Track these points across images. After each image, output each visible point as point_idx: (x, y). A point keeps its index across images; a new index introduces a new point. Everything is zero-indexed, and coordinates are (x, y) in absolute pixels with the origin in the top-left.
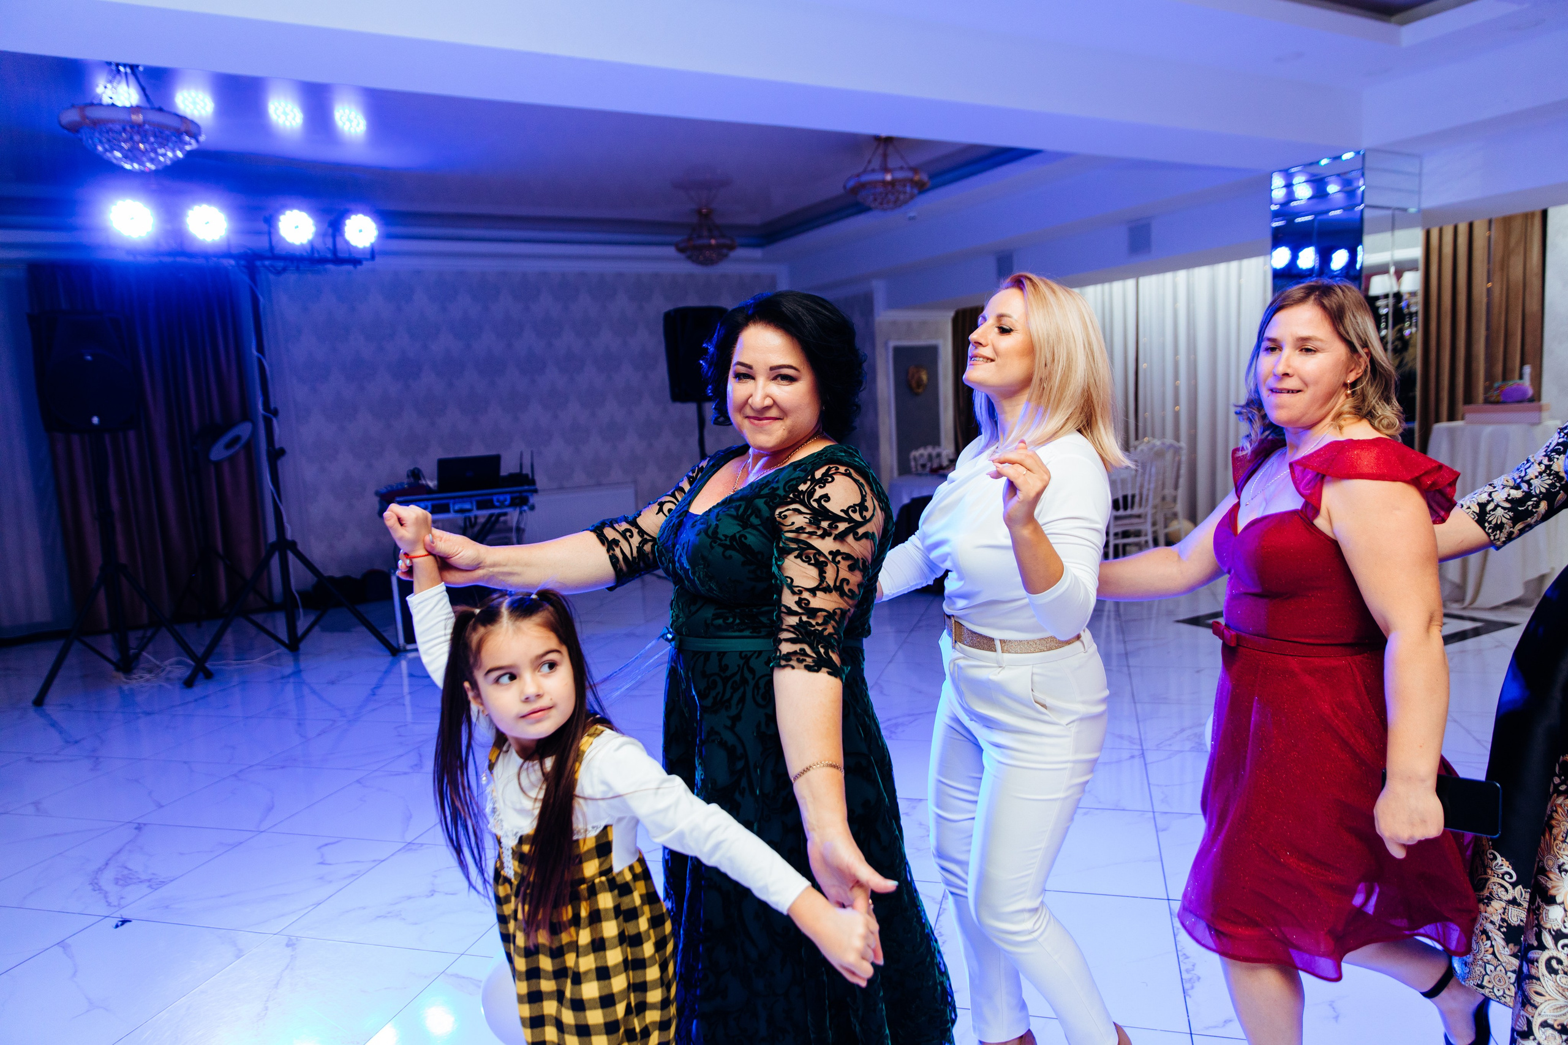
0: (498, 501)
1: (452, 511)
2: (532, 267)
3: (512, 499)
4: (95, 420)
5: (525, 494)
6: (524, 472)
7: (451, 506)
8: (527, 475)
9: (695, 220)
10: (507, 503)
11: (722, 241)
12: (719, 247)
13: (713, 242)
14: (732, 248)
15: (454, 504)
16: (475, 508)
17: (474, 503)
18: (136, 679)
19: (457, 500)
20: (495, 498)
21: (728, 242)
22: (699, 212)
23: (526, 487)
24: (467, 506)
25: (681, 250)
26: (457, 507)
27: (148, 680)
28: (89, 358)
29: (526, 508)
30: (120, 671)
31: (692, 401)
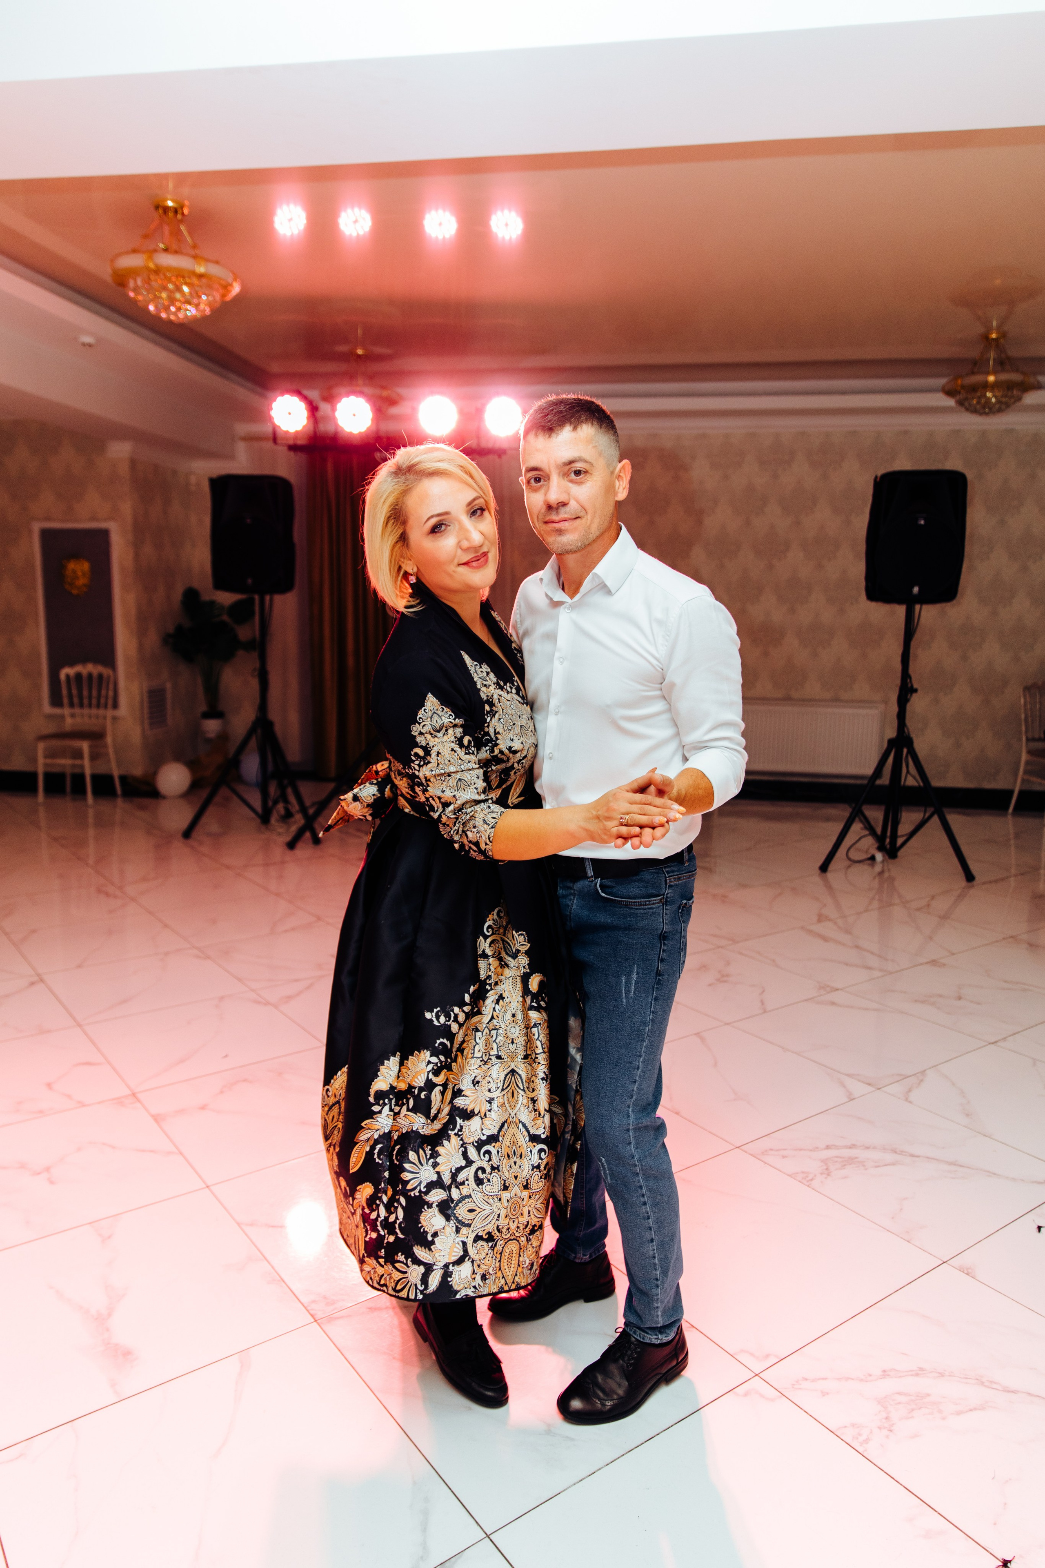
4: (251, 581)
9: (974, 353)
11: (1004, 377)
12: (1009, 386)
13: (991, 379)
14: (1026, 387)
21: (1016, 377)
22: (986, 338)
25: (949, 393)
28: (249, 521)
30: (258, 820)
31: (899, 602)
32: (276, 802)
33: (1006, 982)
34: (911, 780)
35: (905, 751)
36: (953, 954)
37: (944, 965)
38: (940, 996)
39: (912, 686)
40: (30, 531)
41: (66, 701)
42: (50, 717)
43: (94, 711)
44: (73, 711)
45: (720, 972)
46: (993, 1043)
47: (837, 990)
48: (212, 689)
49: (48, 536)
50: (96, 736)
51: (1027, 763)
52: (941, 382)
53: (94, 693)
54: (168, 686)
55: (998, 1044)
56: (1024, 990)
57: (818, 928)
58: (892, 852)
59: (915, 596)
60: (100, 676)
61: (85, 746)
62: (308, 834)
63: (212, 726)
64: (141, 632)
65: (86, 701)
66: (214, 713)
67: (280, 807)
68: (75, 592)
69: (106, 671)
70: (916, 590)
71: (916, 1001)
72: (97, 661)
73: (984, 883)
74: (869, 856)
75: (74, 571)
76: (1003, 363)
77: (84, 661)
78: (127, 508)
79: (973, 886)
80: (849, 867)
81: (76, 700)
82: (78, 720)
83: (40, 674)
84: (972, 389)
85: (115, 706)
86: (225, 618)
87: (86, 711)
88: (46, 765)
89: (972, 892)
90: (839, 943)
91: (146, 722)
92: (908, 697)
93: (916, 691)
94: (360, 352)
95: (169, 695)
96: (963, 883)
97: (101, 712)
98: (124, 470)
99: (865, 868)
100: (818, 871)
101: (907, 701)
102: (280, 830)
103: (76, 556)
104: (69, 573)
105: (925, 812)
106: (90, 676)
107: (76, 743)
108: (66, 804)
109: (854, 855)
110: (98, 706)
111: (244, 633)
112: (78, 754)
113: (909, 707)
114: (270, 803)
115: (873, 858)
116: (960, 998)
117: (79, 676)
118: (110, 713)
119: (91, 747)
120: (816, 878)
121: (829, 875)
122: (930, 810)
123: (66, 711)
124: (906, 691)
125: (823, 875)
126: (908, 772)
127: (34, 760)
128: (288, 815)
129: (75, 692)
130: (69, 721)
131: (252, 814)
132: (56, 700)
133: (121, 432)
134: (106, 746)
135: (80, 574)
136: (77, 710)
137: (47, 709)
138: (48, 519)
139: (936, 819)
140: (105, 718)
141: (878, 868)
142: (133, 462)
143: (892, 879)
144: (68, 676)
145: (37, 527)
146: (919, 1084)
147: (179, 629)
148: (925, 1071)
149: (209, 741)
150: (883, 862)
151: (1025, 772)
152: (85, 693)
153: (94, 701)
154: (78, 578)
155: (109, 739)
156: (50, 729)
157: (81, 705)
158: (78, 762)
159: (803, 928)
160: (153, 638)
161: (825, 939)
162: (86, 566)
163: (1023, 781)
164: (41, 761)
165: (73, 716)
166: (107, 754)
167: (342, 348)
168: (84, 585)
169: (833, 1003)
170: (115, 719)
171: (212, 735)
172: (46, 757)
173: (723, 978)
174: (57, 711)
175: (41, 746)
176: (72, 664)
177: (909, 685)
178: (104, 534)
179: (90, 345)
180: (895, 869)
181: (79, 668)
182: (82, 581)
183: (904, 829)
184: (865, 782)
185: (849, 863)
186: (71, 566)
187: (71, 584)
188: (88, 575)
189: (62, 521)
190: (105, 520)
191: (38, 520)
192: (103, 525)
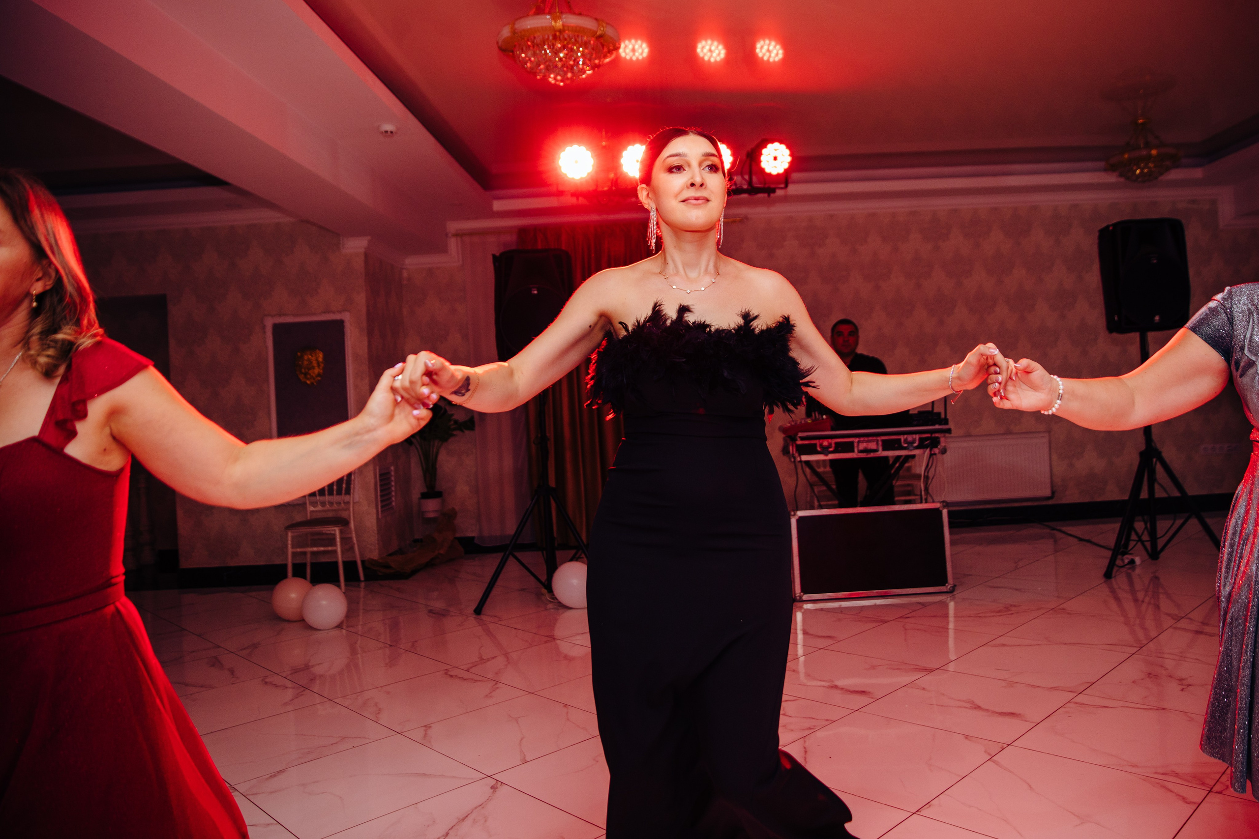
0: (906, 441)
1: (856, 450)
3: (921, 440)
5: (937, 435)
6: (936, 410)
7: (856, 444)
8: (939, 414)
10: (915, 445)
15: (859, 442)
16: (880, 448)
17: (880, 443)
19: (862, 439)
20: (902, 438)
22: (1133, 123)
23: (937, 427)
24: (872, 446)
26: (862, 446)
28: (535, 292)
29: (936, 451)
35: (1155, 459)
40: (264, 327)
48: (430, 471)
49: (281, 330)
50: (343, 522)
54: (392, 468)
58: (1154, 555)
61: (335, 532)
63: (433, 506)
66: (432, 493)
68: (308, 382)
75: (309, 360)
78: (360, 300)
82: (320, 505)
95: (393, 478)
98: (359, 264)
103: (311, 348)
104: (303, 364)
105: (1181, 517)
112: (333, 540)
119: (341, 533)
122: (1186, 515)
135: (315, 364)
138: (280, 315)
139: (1194, 519)
142: (367, 258)
145: (269, 323)
150: (1144, 564)
154: (313, 368)
155: (352, 524)
162: (321, 355)
166: (351, 539)
168: (319, 375)
175: (289, 536)
178: (339, 325)
179: (391, 133)
182: (316, 371)
186: (306, 357)
187: (306, 374)
188: (322, 365)
189: (295, 315)
190: (340, 312)
191: (273, 316)
192: (337, 317)
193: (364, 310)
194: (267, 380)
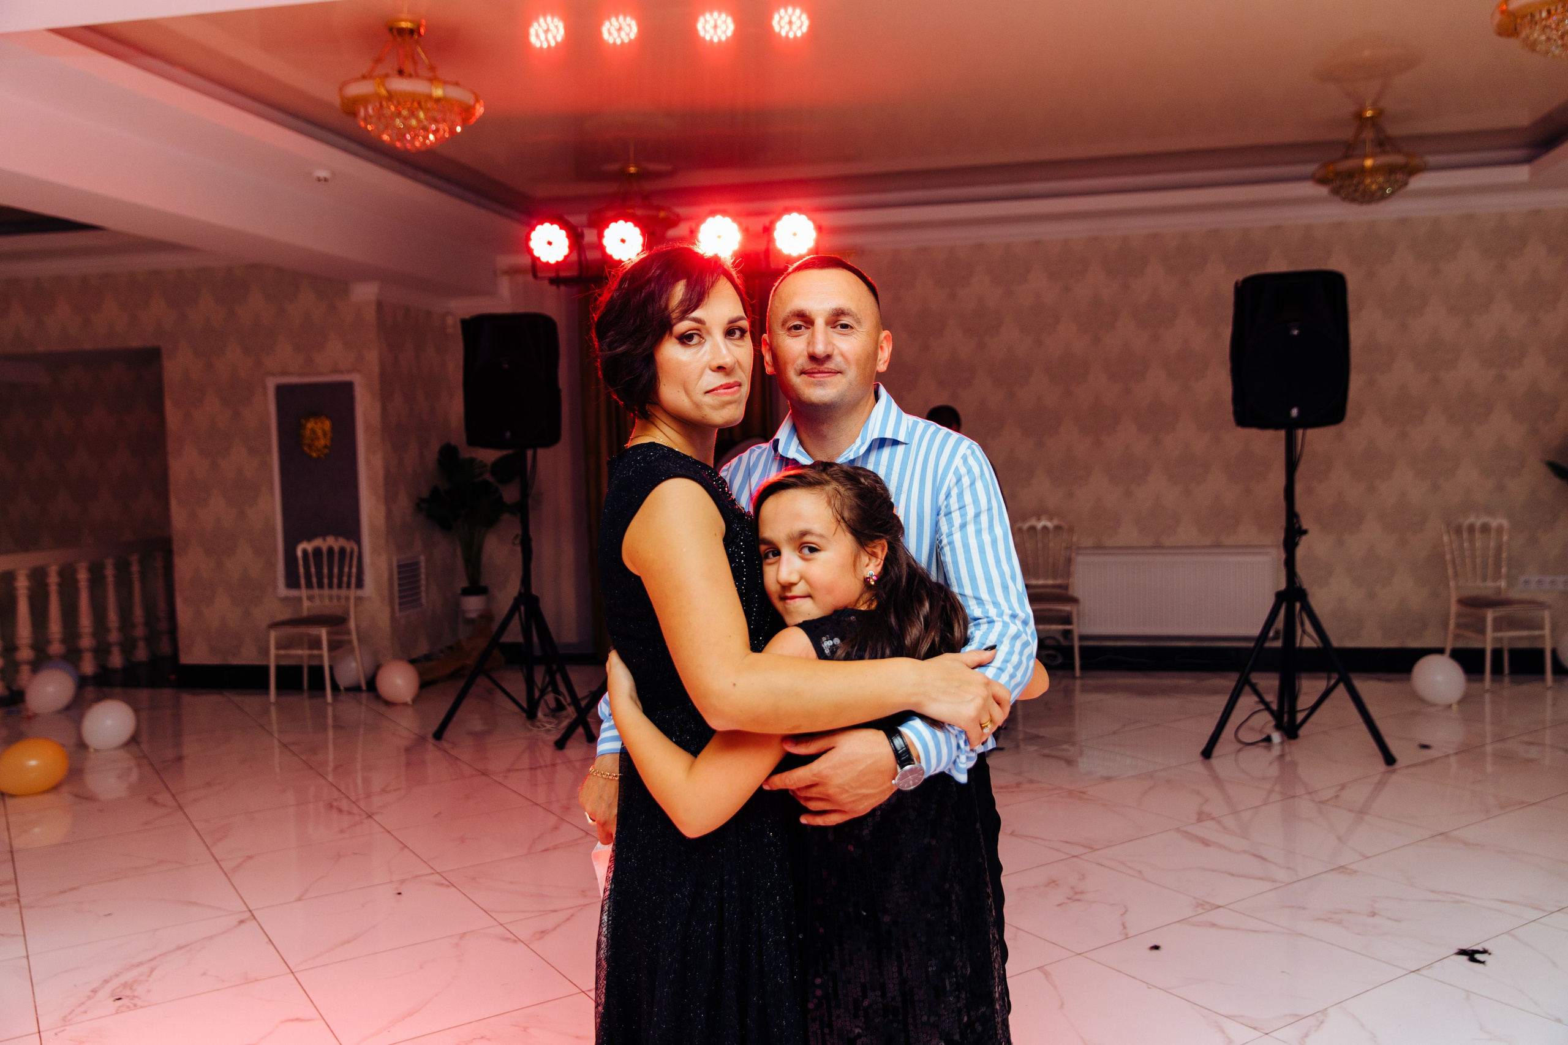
2: (1137, 227)
4: (508, 434)
9: (1347, 134)
11: (1384, 159)
12: (1390, 170)
13: (1369, 163)
14: (1412, 171)
18: (539, 727)
21: (1399, 159)
22: (1359, 116)
25: (1322, 181)
27: (548, 730)
28: (506, 366)
30: (524, 715)
31: (1276, 427)
32: (543, 693)
33: (1433, 891)
34: (1307, 640)
35: (1298, 605)
36: (1367, 858)
37: (1355, 872)
38: (1349, 912)
39: (1300, 527)
40: (265, 388)
41: (303, 581)
42: (286, 599)
43: (335, 592)
44: (310, 592)
45: (1072, 888)
46: (1413, 972)
47: (1220, 907)
48: (473, 562)
49: (284, 393)
50: (336, 621)
51: (1459, 615)
52: (1311, 168)
53: (336, 570)
54: (422, 558)
55: (1421, 972)
56: (1456, 902)
57: (1199, 830)
58: (1290, 731)
59: (1294, 419)
60: (342, 551)
61: (323, 633)
62: (580, 730)
63: (473, 605)
64: (389, 499)
65: (326, 581)
66: (476, 588)
67: (550, 698)
68: (314, 455)
69: (349, 545)
70: (1294, 412)
71: (1318, 919)
72: (337, 534)
73: (1408, 767)
74: (1264, 736)
75: (313, 431)
76: (1383, 143)
77: (324, 535)
78: (372, 357)
79: (1394, 771)
80: (1239, 751)
81: (314, 580)
82: (317, 602)
83: (275, 551)
84: (1350, 174)
85: (360, 584)
86: (488, 477)
87: (326, 592)
88: (277, 656)
89: (1394, 778)
90: (1220, 846)
91: (397, 601)
92: (1296, 541)
93: (1305, 532)
94: (632, 170)
95: (423, 570)
96: (1382, 767)
97: (343, 592)
98: (370, 315)
99: (1258, 751)
100: (1201, 758)
101: (1296, 545)
102: (549, 726)
103: (316, 414)
104: (308, 433)
105: (1329, 679)
106: (331, 550)
107: (313, 631)
108: (304, 702)
109: (1247, 736)
110: (340, 586)
111: (510, 493)
112: (316, 643)
113: (1300, 552)
114: (537, 694)
115: (1268, 739)
116: (1374, 914)
117: (317, 551)
118: (353, 593)
119: (329, 633)
120: (1198, 767)
121: (1214, 761)
122: (1335, 677)
123: (304, 593)
124: (1293, 534)
125: (1207, 761)
126: (1304, 631)
127: (265, 651)
128: (560, 707)
129: (313, 570)
130: (306, 604)
131: (516, 709)
132: (292, 581)
133: (365, 274)
134: (348, 633)
135: (320, 433)
136: (316, 592)
137: (282, 590)
138: (284, 373)
139: (1341, 687)
140: (347, 598)
141: (1276, 751)
142: (380, 305)
143: (1294, 764)
144: (305, 552)
145: (271, 383)
146: (1319, 1026)
147: (435, 491)
148: (1326, 1009)
149: (470, 621)
150: (1282, 743)
151: (1458, 626)
152: (325, 571)
153: (335, 580)
154: (318, 438)
155: (352, 624)
156: (286, 614)
157: (321, 585)
158: (316, 652)
159: (1178, 830)
160: (404, 503)
161: (1206, 843)
162: (327, 425)
163: (1457, 637)
164: (273, 651)
165: (310, 598)
166: (350, 642)
167: (614, 167)
168: (326, 447)
169: (1213, 925)
170: (359, 599)
171: (473, 615)
172: (279, 647)
173: (1076, 896)
174: (294, 593)
175: (273, 635)
176: (309, 539)
177: (1297, 526)
178: (347, 388)
179: (326, 180)
180: (1298, 750)
181: (318, 542)
182: (322, 442)
183: (1305, 701)
184: (1252, 645)
185: (1239, 746)
186: (309, 426)
187: (310, 446)
188: (329, 435)
189: (300, 375)
190: (349, 372)
191: (274, 375)
192: (346, 378)
193: (376, 370)
194: (269, 451)
